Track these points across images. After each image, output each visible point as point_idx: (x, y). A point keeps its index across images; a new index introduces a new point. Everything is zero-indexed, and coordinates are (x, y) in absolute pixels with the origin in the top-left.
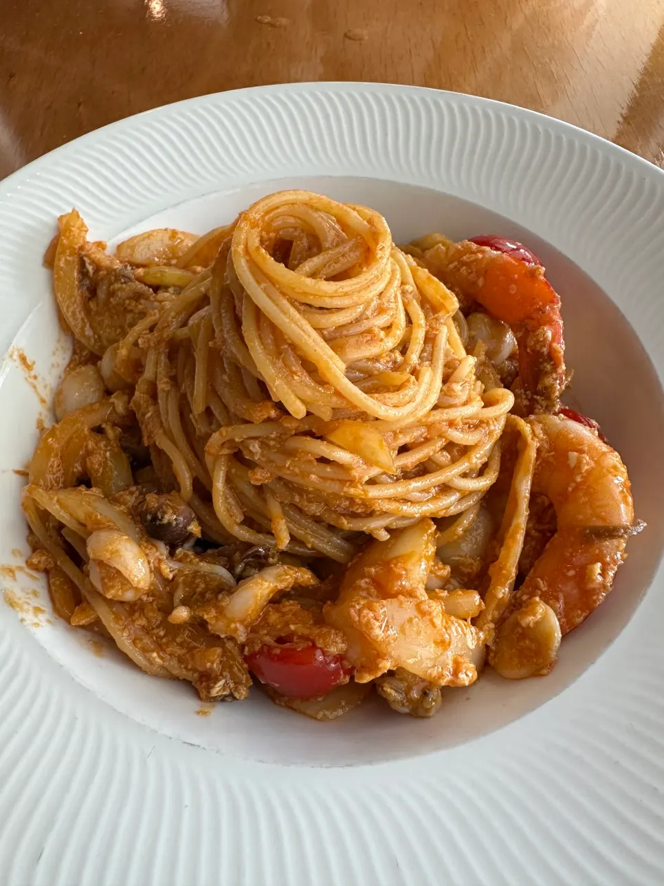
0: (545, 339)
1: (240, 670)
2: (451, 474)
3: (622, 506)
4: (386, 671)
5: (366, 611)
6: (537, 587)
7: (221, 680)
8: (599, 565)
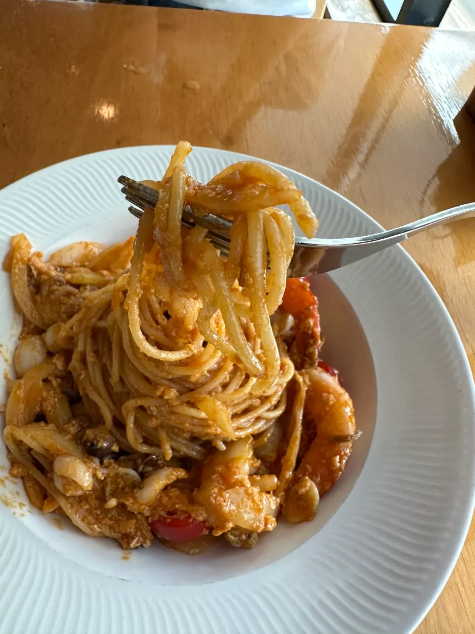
0: (310, 326)
1: (146, 531)
2: (262, 411)
3: (350, 424)
4: (230, 529)
5: (219, 498)
6: (307, 470)
7: (135, 538)
8: (338, 457)
